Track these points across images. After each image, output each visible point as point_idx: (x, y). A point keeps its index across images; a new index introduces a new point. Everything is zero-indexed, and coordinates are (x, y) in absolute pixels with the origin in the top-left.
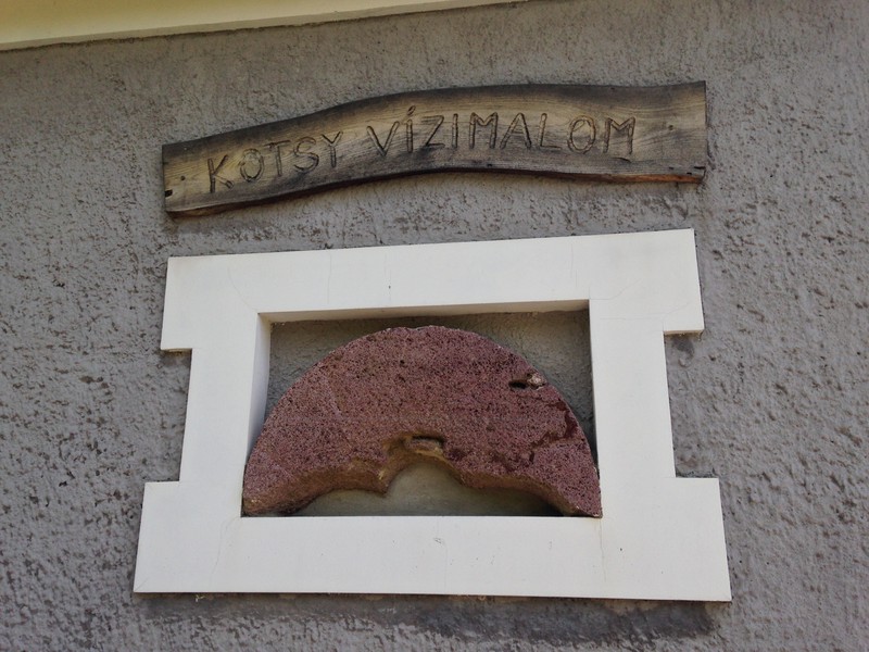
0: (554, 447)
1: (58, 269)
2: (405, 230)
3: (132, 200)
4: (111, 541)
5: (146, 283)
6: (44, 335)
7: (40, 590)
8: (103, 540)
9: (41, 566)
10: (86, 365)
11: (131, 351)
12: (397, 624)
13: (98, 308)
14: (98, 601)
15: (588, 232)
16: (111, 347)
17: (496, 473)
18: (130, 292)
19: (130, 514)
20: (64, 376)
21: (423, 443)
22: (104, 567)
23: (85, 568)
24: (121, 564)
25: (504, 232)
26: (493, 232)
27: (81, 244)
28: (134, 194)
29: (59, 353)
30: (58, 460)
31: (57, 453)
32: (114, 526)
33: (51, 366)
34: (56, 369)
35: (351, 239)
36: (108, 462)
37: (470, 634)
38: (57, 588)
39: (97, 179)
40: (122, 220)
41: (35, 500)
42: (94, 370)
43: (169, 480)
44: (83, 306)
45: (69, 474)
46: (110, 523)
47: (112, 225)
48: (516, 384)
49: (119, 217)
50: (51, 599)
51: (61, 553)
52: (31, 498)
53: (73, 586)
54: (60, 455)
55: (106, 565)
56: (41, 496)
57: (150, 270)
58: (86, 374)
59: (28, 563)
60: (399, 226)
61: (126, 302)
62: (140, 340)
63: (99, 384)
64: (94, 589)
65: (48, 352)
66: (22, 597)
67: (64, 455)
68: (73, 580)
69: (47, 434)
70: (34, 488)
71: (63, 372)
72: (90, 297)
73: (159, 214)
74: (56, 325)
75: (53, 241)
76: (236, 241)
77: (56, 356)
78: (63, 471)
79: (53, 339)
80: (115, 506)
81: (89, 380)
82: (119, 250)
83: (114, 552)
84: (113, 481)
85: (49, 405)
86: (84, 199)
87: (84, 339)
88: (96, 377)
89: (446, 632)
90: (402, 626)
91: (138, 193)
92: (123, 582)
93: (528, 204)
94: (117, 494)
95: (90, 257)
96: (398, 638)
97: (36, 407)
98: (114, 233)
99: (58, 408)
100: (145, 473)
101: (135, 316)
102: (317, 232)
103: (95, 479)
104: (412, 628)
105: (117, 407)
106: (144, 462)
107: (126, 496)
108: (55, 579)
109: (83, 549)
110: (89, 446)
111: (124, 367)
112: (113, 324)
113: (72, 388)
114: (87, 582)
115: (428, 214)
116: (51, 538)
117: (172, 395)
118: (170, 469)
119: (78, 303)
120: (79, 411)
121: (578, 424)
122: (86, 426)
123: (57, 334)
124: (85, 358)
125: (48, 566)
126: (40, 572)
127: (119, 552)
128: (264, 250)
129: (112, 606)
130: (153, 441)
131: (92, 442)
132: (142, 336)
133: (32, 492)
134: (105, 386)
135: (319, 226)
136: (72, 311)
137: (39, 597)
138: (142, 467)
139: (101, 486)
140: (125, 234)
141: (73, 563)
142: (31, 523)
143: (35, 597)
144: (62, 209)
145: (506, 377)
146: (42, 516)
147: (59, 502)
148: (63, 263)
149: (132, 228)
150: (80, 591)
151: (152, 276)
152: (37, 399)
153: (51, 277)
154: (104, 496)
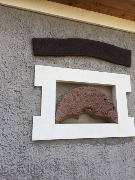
0: (111, 111)
1: (6, 63)
2: (84, 67)
3: (24, 49)
4: (25, 129)
5: (29, 70)
6: (3, 79)
7: (7, 142)
8: (23, 129)
9: (7, 136)
10: (15, 88)
11: (26, 85)
12: (85, 144)
13: (17, 74)
14: (23, 143)
15: (114, 73)
16: (21, 84)
17: (102, 115)
18: (25, 71)
19: (29, 123)
20: (9, 90)
21: (88, 109)
22: (23, 135)
23: (19, 136)
24: (28, 134)
25: (101, 70)
26: (99, 70)
27: (11, 58)
28: (25, 48)
29: (7, 84)
30: (10, 110)
31: (9, 108)
32: (25, 126)
33: (6, 87)
34: (7, 88)
35: (73, 67)
36: (23, 111)
37: (98, 145)
38: (12, 141)
39: (15, 42)
40: (22, 54)
41: (4, 120)
42: (18, 89)
43: (38, 115)
44: (13, 73)
45: (13, 113)
46: (24, 125)
47: (19, 55)
48: (105, 99)
49: (21, 53)
50: (10, 143)
51: (12, 132)
52: (3, 119)
53: (16, 140)
54: (10, 109)
55: (24, 135)
56: (6, 119)
57: (30, 67)
58: (15, 90)
59: (3, 135)
60: (83, 66)
61: (24, 73)
62: (28, 83)
63: (19, 92)
64: (21, 140)
65: (4, 83)
66: (2, 143)
67: (11, 109)
68: (16, 138)
69: (6, 104)
70: (3, 117)
71: (9, 89)
72: (15, 71)
73: (31, 54)
74: (6, 77)
75: (3, 56)
76: (50, 63)
77: (7, 85)
78: (11, 113)
79: (5, 80)
80: (25, 121)
81: (16, 91)
82: (21, 61)
83: (26, 132)
84: (25, 115)
85: (6, 97)
86: (11, 46)
87: (14, 81)
88: (18, 91)
89: (94, 145)
90: (87, 144)
91: (26, 48)
92: (29, 138)
93: (105, 66)
94: (26, 118)
95: (14, 61)
96: (86, 146)
97: (2, 97)
98: (20, 57)
99: (8, 98)
100: (32, 114)
101: (27, 77)
102: (67, 64)
103: (20, 115)
104: (88, 144)
105: (24, 98)
106: (32, 111)
107: (28, 119)
108: (11, 139)
109: (18, 131)
110: (17, 107)
111: (25, 89)
112: (21, 78)
113: (12, 93)
114: (19, 139)
115: (88, 64)
116: (9, 129)
117: (37, 96)
118: (38, 113)
119: (12, 72)
120: (14, 98)
121: (114, 108)
122: (16, 102)
123: (7, 79)
124: (14, 86)
125: (9, 136)
126: (7, 137)
127: (27, 131)
128: (56, 66)
129: (26, 144)
130: (33, 106)
131: (18, 106)
132: (29, 82)
133: (3, 118)
134: (20, 93)
135: (67, 63)
136: (10, 74)
137: (7, 143)
138: (31, 112)
139: (21, 116)
140: (23, 57)
141: (16, 135)
142: (3, 125)
143: (6, 143)
144: (5, 48)
145: (103, 98)
146: (6, 124)
147: (11, 120)
148: (7, 62)
149: (25, 56)
150: (18, 141)
151: (30, 68)
152: (2, 95)
153: (3, 65)
154: (22, 119)
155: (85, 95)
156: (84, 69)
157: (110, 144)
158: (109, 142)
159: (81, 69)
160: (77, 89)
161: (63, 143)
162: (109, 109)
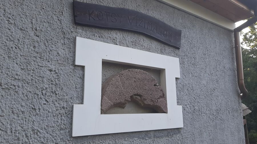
0: (161, 99)
1: (36, 30)
2: (133, 45)
3: (61, 14)
4: (62, 122)
5: (68, 42)
6: (33, 53)
7: (39, 139)
8: (60, 122)
9: (38, 131)
10: (50, 66)
11: (64, 63)
12: (134, 138)
13: (52, 47)
14: (60, 140)
15: (164, 54)
16: (57, 61)
17: (151, 104)
18: (63, 44)
19: (68, 114)
20: (42, 68)
21: (137, 97)
23: (54, 130)
24: (66, 129)
25: (151, 50)
26: (149, 50)
27: (45, 24)
29: (39, 60)
30: (42, 96)
31: (41, 94)
32: (63, 117)
33: (36, 64)
34: (39, 65)
35: (121, 44)
36: (60, 98)
37: (147, 138)
38: (45, 137)
39: (49, 3)
40: (59, 20)
41: (35, 109)
42: (53, 67)
43: (79, 104)
44: (47, 45)
45: (46, 101)
46: (61, 116)
47: (55, 20)
48: (155, 85)
49: (57, 18)
50: (43, 141)
51: (46, 126)
52: (32, 108)
53: (51, 136)
54: (43, 94)
55: (61, 129)
56: (37, 108)
57: (69, 39)
58: (50, 68)
59: (33, 130)
60: (131, 43)
61: (62, 47)
62: (67, 60)
63: (54, 72)
64: (58, 137)
65: (35, 59)
69: (37, 87)
70: (34, 105)
72: (49, 43)
73: (71, 21)
74: (36, 49)
75: (33, 19)
76: (94, 36)
78: (44, 100)
79: (36, 55)
80: (63, 111)
81: (51, 71)
82: (58, 29)
83: (63, 125)
84: (62, 104)
85: (36, 77)
86: (44, 8)
87: (48, 57)
88: (53, 70)
89: (143, 139)
90: (135, 138)
91: (63, 12)
92: (67, 134)
93: (155, 45)
94: (63, 108)
95: (48, 29)
96: (134, 141)
97: (32, 78)
98: (56, 23)
99: (41, 79)
100: (72, 101)
101: (65, 52)
102: (114, 39)
103: (56, 103)
104: (137, 139)
105: (61, 80)
106: (71, 98)
107: (66, 108)
108: (44, 135)
109: (53, 125)
110: (52, 92)
111: (63, 68)
112: (58, 53)
113: (45, 73)
114: (55, 135)
115: (137, 42)
116: (41, 122)
117: (78, 79)
118: (79, 101)
119: (45, 44)
120: (48, 80)
121: (164, 96)
122: (51, 86)
123: (38, 53)
124: (48, 63)
125: (41, 131)
126: (38, 133)
127: (65, 125)
128: (101, 41)
129: (64, 141)
130: (73, 92)
134: (56, 73)
136: (43, 46)
137: (38, 141)
138: (70, 100)
139: (58, 105)
140: (60, 25)
141: (50, 129)
142: (33, 117)
144: (36, 9)
145: (153, 83)
146: (37, 115)
147: (44, 110)
148: (38, 28)
149: (63, 23)
150: (53, 137)
151: (70, 41)
152: (32, 74)
153: (33, 32)
154: (59, 108)
155: (134, 79)
156: (133, 48)
157: (159, 137)
158: (157, 135)
159: (130, 47)
160: (125, 72)
161: (109, 138)
162: (158, 97)
